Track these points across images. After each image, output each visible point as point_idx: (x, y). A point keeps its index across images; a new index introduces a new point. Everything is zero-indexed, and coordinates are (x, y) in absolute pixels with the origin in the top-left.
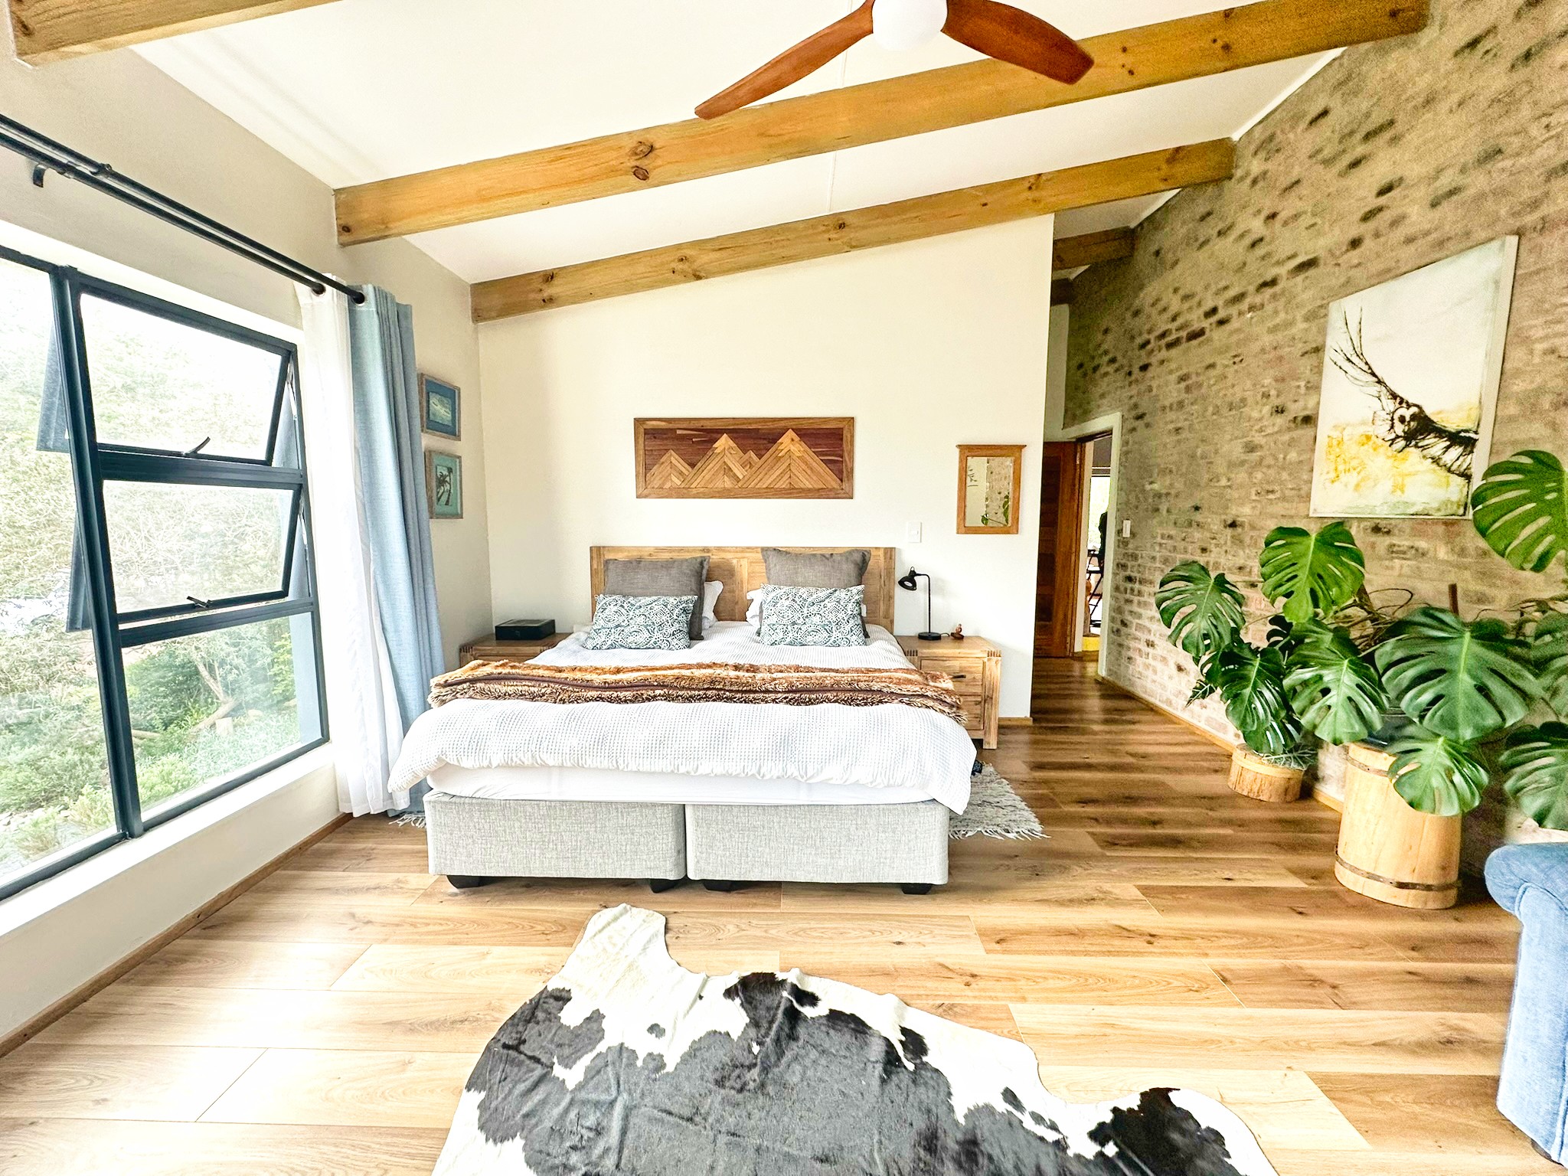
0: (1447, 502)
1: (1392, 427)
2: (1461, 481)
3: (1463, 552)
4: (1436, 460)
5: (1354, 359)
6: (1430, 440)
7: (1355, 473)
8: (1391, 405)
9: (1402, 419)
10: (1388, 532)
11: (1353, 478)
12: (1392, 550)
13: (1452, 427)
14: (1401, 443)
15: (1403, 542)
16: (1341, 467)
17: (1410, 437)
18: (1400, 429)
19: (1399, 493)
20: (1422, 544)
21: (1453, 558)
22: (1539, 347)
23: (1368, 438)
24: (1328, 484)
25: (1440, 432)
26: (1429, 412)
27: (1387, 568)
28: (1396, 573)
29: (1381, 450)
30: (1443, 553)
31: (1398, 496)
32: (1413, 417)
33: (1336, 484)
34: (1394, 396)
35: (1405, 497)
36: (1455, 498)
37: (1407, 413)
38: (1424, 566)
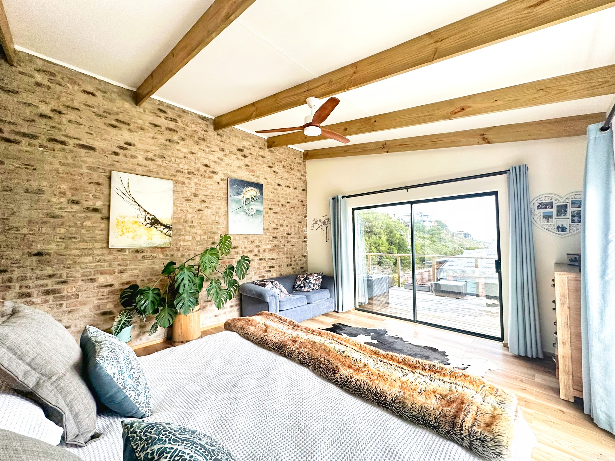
0: (166, 243)
1: (145, 220)
2: (169, 237)
3: (167, 255)
4: (161, 232)
5: (126, 194)
6: (159, 226)
7: (131, 233)
8: (144, 214)
9: (149, 219)
10: (142, 252)
11: (131, 235)
12: (144, 257)
13: (165, 223)
14: (149, 226)
15: (148, 255)
16: (124, 231)
17: (152, 224)
18: (148, 221)
19: (150, 240)
20: (154, 255)
21: (165, 257)
22: (179, 208)
23: (136, 222)
24: (118, 236)
25: (162, 224)
26: (157, 218)
27: (143, 263)
28: (147, 264)
29: (142, 227)
30: (161, 256)
31: (150, 241)
32: (153, 219)
33: (123, 236)
34: (145, 211)
35: (153, 241)
36: (168, 242)
37: (151, 217)
38: (156, 261)
